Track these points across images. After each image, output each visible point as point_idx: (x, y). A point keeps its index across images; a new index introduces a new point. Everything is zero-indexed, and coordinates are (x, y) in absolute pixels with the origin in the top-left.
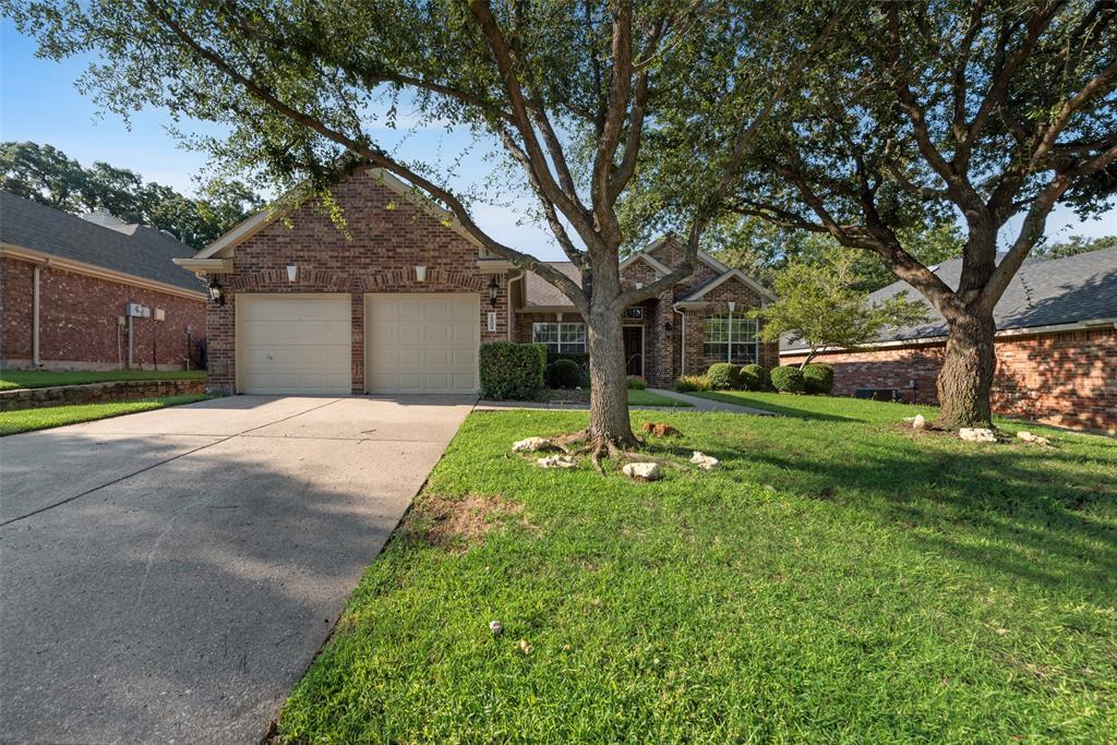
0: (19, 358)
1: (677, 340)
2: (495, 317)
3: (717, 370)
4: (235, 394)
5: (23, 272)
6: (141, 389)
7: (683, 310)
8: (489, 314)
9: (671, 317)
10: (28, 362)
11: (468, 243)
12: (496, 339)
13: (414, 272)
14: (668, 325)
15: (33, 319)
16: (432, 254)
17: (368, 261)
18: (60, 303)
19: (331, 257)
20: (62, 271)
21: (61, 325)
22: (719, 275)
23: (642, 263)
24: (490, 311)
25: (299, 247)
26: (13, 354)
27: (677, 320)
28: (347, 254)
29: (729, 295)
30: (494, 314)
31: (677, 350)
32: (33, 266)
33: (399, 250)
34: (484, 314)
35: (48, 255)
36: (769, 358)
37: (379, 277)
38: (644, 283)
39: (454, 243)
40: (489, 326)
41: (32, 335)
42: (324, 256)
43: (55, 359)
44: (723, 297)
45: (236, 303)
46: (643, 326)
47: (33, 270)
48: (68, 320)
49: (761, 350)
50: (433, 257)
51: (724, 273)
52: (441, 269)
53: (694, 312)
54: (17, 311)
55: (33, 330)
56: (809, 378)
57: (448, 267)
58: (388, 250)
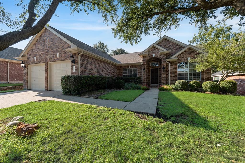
0: (4, 81)
1: (167, 72)
2: (75, 67)
3: (178, 83)
4: (28, 89)
5: (5, 64)
6: (21, 88)
7: (169, 62)
8: (73, 66)
9: (165, 64)
10: (7, 82)
11: (68, 44)
12: (75, 74)
13: (57, 55)
14: (164, 67)
15: (8, 73)
16: (61, 49)
17: (48, 53)
18: (15, 69)
19: (42, 53)
20: (16, 63)
21: (16, 74)
22: (183, 48)
23: (155, 47)
24: (74, 65)
25: (36, 52)
26: (2, 80)
27: (167, 65)
28: (44, 52)
29: (188, 55)
30: (75, 66)
31: (167, 76)
32: (7, 62)
33: (54, 49)
34: (72, 67)
35: (9, 60)
36: (206, 78)
37: (50, 58)
38: (156, 54)
39: (65, 45)
40: (73, 70)
41: (8, 76)
42: (40, 53)
43: (14, 81)
44: (185, 56)
45: (28, 67)
46: (159, 68)
47: (8, 63)
48: (17, 73)
49: (202, 75)
50: (61, 50)
51: (185, 47)
52: (63, 53)
53: (173, 62)
54: (3, 71)
55: (8, 75)
56: (222, 86)
57: (64, 53)
58: (52, 50)
